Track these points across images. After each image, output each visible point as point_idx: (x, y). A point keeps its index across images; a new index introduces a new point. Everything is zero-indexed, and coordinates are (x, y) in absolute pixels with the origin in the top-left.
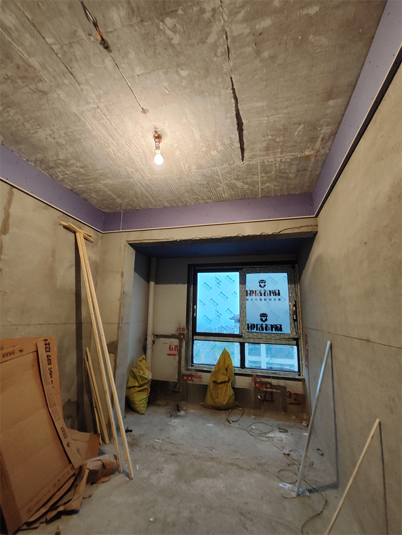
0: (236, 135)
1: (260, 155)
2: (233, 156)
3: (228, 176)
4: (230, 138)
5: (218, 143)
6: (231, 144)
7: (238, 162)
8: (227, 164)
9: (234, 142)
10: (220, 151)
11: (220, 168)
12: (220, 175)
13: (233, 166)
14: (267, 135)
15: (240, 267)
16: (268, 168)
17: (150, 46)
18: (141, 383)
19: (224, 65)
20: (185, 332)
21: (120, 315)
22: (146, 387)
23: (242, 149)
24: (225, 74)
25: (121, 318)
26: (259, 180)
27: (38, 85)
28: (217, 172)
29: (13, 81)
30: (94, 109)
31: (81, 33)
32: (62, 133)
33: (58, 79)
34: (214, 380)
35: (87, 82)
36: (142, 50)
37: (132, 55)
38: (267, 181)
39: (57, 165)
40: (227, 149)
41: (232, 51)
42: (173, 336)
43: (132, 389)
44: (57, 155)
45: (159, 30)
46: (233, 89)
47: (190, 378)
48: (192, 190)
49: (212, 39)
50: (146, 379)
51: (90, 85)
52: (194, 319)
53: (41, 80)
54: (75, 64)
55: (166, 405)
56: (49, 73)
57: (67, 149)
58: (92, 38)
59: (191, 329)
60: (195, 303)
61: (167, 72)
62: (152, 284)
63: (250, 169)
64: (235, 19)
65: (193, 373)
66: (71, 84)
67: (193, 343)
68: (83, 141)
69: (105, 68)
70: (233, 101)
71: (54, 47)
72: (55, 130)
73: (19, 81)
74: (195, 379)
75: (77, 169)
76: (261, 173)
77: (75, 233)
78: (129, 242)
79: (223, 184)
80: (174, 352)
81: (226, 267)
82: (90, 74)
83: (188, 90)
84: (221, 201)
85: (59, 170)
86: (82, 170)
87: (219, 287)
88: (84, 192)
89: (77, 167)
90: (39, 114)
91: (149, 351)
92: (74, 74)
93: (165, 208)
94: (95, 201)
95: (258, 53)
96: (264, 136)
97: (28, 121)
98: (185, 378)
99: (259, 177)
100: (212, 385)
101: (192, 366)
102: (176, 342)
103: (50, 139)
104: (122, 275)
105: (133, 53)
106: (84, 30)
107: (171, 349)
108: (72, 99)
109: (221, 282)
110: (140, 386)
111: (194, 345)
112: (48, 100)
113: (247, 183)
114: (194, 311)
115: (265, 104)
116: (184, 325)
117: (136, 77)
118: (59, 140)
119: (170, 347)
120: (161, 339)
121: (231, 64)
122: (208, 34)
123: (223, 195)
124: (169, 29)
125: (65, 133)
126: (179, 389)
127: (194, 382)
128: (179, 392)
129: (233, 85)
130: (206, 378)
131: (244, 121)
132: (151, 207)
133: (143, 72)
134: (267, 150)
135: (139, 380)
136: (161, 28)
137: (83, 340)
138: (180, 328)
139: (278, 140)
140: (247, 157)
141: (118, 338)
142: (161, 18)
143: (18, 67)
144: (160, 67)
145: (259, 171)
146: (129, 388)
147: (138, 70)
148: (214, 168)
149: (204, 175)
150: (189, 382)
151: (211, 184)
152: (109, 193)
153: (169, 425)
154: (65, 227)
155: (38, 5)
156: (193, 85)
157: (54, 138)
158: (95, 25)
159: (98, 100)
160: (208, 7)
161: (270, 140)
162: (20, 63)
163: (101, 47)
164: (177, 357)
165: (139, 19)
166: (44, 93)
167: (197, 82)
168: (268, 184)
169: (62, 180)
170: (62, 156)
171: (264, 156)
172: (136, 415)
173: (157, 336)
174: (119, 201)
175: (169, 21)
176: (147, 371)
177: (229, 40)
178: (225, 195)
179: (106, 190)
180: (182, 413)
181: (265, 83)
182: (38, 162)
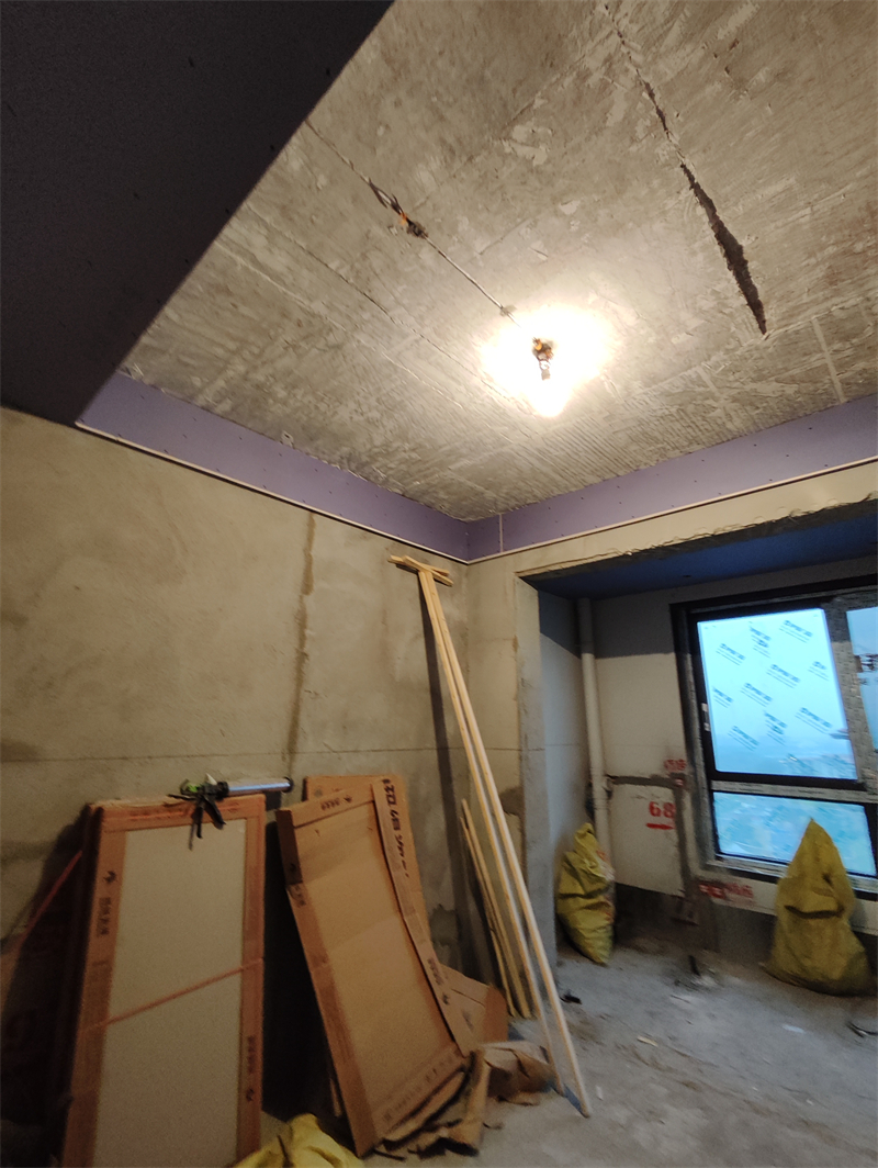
0: (729, 281)
1: (816, 302)
2: (733, 329)
3: (732, 378)
4: (715, 292)
5: (685, 316)
6: (722, 303)
7: (751, 338)
8: (722, 353)
9: (726, 298)
10: (695, 329)
11: (704, 368)
12: (710, 383)
13: (738, 353)
14: (822, 248)
15: (823, 594)
16: (848, 326)
17: (493, 193)
18: (591, 888)
19: (658, 151)
20: (687, 771)
21: (520, 730)
22: (601, 898)
23: (756, 306)
24: (667, 164)
25: (523, 738)
26: (829, 361)
27: (328, 338)
28: (699, 377)
29: (295, 347)
30: (417, 341)
31: (377, 231)
32: (373, 401)
33: (355, 317)
34: (791, 903)
35: (398, 302)
36: (480, 206)
37: (464, 225)
38: (856, 358)
39: (373, 458)
40: (713, 320)
41: (671, 115)
42: (654, 781)
43: (571, 901)
44: (371, 440)
45: (504, 156)
46: (695, 187)
47: (717, 891)
48: (644, 433)
49: (617, 114)
50: (600, 880)
51: (404, 306)
52: (707, 738)
53: (331, 330)
54: (375, 283)
55: (661, 952)
56: (340, 313)
57: (384, 426)
58: (394, 230)
59: (702, 763)
60: (702, 697)
61: (536, 222)
62: (588, 658)
63: (790, 344)
64: (662, 49)
65: (725, 878)
66: (373, 316)
67: (712, 800)
68: (407, 402)
69: (423, 267)
70: (701, 210)
71: (342, 272)
72: (362, 400)
73: (303, 344)
74: (731, 895)
75: (406, 456)
76: (829, 344)
77: (416, 572)
78: (522, 575)
79: (722, 401)
80: (663, 820)
81: (777, 600)
82: (400, 289)
83: (587, 235)
84: (724, 440)
85: (378, 464)
86: (414, 455)
87: (765, 654)
88: (425, 493)
89: (405, 451)
90: (336, 383)
91: (600, 814)
92: (376, 299)
93: (589, 487)
94: (447, 505)
95: (740, 84)
96: (811, 254)
97: (322, 400)
98: (704, 888)
99: (827, 355)
100: (784, 919)
101: (718, 858)
102: (664, 795)
103: (356, 418)
104: (515, 645)
105: (466, 220)
106: (380, 223)
107: (655, 811)
108: (380, 340)
109: (767, 638)
110: (589, 896)
111: (716, 805)
112: (344, 357)
113: (793, 380)
114: (704, 717)
115: (792, 180)
116: (680, 751)
117: (479, 257)
118: (370, 415)
119: (652, 808)
120: (628, 786)
121: (675, 138)
122: (605, 112)
123: (729, 425)
124: (522, 144)
125: (378, 400)
126: (691, 915)
127: (730, 904)
128: (693, 924)
129: (691, 178)
130: (765, 898)
131: (743, 242)
132: (557, 492)
133: (489, 243)
134: (831, 283)
135: (584, 880)
136: (508, 150)
137: (454, 783)
138: (670, 761)
139: (859, 247)
140: (774, 319)
141: (522, 781)
142: (504, 134)
143: (299, 324)
144: (519, 220)
145: (821, 339)
146: (561, 897)
147: (480, 245)
148: (690, 372)
149: (668, 395)
150: (717, 901)
151: (690, 408)
152: (470, 483)
153: (675, 1006)
154: (401, 566)
155: (312, 221)
156: (596, 220)
157: (362, 414)
158: (396, 207)
159: (420, 324)
160: (593, 64)
161: (834, 256)
162: (301, 316)
163: (411, 237)
164: (673, 833)
165: (465, 159)
166: (338, 347)
167: (603, 212)
168: (861, 365)
169: (386, 481)
170: (378, 441)
171: (827, 299)
172: (586, 965)
173: (616, 780)
174: (490, 494)
175: (520, 132)
176: (599, 861)
177: (657, 98)
178: (736, 424)
179: (462, 480)
180: (707, 981)
181: (777, 136)
182: (345, 461)
